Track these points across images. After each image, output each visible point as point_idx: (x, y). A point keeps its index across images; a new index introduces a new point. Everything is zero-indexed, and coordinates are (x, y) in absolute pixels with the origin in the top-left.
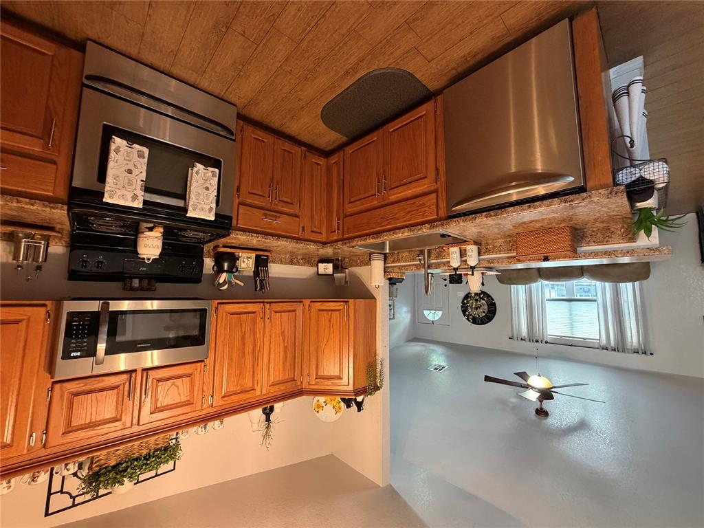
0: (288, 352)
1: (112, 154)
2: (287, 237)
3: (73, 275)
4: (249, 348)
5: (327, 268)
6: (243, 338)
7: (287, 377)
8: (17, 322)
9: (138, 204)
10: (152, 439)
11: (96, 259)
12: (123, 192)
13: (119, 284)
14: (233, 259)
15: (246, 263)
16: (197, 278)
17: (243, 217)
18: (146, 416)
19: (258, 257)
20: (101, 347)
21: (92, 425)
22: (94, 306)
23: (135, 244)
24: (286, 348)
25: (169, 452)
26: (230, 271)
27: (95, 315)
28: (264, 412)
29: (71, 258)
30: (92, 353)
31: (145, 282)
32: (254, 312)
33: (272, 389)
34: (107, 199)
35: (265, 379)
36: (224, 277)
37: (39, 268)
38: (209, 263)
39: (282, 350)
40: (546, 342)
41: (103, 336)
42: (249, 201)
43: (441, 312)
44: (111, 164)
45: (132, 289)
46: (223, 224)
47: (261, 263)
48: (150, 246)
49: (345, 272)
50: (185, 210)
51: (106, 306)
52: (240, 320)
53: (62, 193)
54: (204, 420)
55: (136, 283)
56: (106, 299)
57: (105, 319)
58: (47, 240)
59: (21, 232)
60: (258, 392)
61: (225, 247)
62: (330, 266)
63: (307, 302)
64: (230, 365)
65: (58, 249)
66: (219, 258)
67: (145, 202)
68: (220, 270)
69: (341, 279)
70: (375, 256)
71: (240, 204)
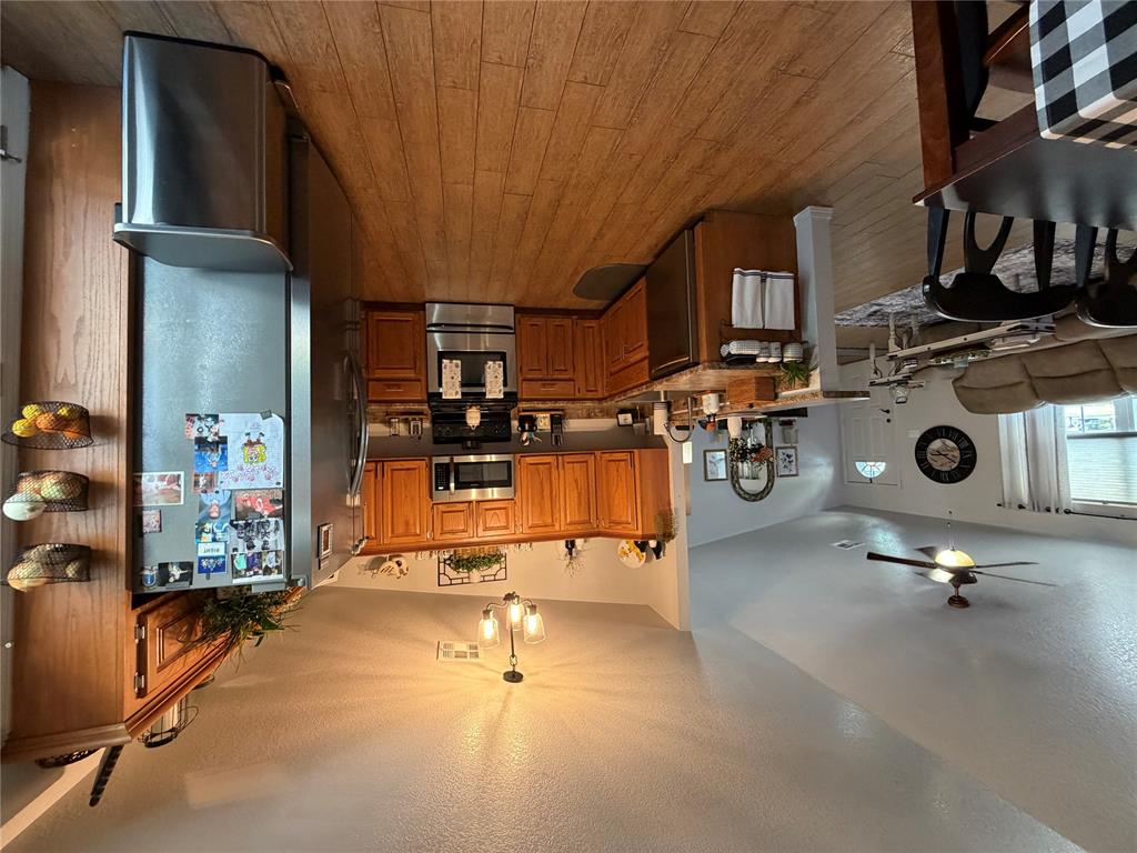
0: (582, 498)
1: (444, 370)
2: (565, 400)
3: (437, 441)
4: (547, 492)
5: (627, 418)
6: (541, 483)
7: (582, 519)
8: (414, 469)
9: (459, 397)
10: (486, 547)
11: (446, 430)
12: (450, 391)
13: (459, 445)
14: (532, 421)
15: (544, 422)
16: (507, 437)
17: (525, 391)
18: (481, 533)
19: (552, 416)
20: (452, 485)
21: (453, 532)
22: (446, 460)
23: (464, 416)
24: (579, 494)
25: (496, 558)
26: (531, 430)
27: (447, 465)
28: (567, 546)
29: (434, 431)
30: (447, 488)
31: (474, 443)
32: (549, 463)
33: (570, 528)
34: (444, 397)
35: (562, 519)
36: (525, 435)
37: (420, 438)
38: (515, 423)
39: (576, 495)
40: (1068, 512)
41: (452, 479)
42: (529, 376)
43: (884, 464)
44: (444, 376)
45: (468, 448)
46: (511, 398)
47: (557, 421)
48: (474, 418)
49: (644, 422)
50: (484, 394)
51: (452, 459)
52: (537, 469)
53: (425, 397)
54: (519, 542)
55: (469, 444)
56: (452, 455)
57: (452, 468)
58: (421, 420)
59: (410, 418)
60: (557, 528)
61: (524, 411)
62: (629, 416)
63: (598, 453)
64: (533, 503)
65: (427, 425)
66: (522, 421)
67: (463, 394)
68: (523, 430)
69: (639, 428)
70: (656, 405)
71: (523, 380)
